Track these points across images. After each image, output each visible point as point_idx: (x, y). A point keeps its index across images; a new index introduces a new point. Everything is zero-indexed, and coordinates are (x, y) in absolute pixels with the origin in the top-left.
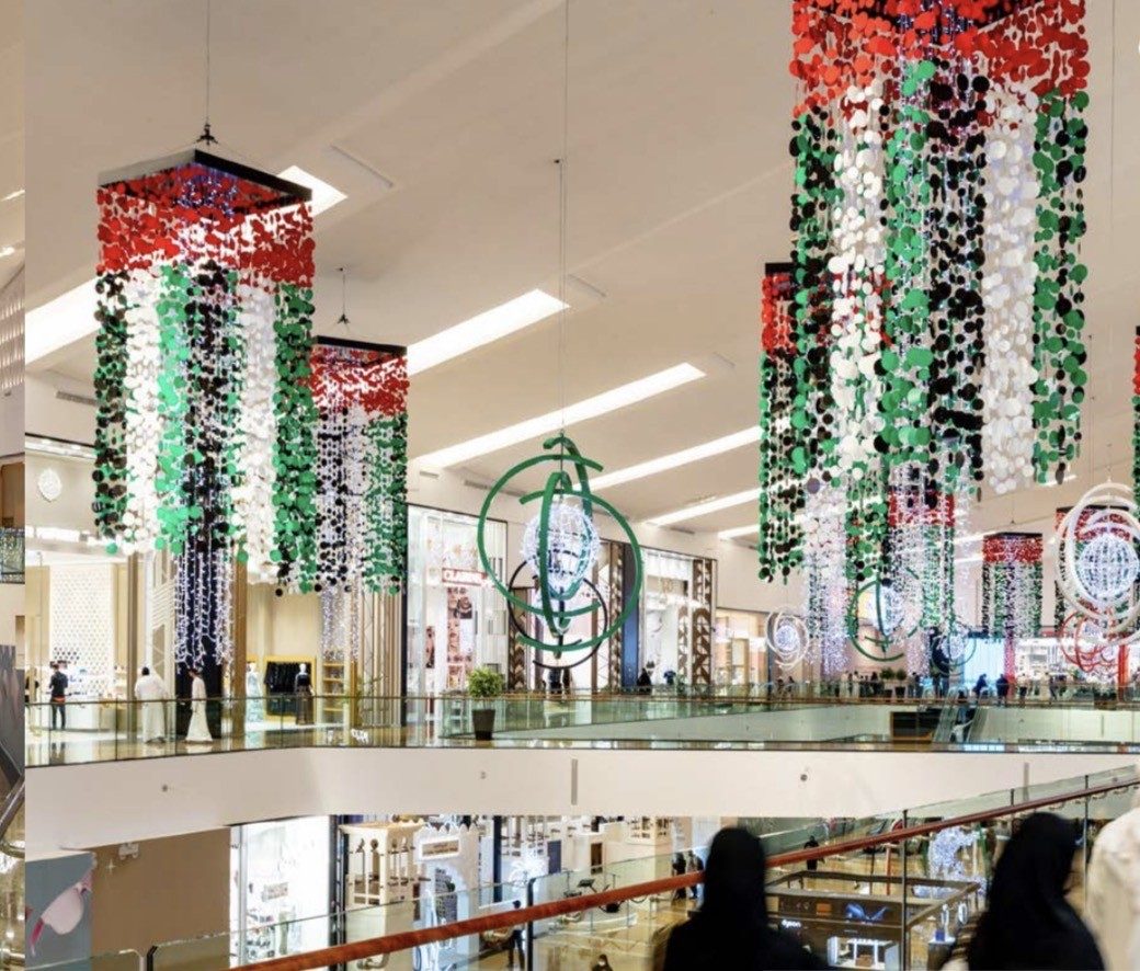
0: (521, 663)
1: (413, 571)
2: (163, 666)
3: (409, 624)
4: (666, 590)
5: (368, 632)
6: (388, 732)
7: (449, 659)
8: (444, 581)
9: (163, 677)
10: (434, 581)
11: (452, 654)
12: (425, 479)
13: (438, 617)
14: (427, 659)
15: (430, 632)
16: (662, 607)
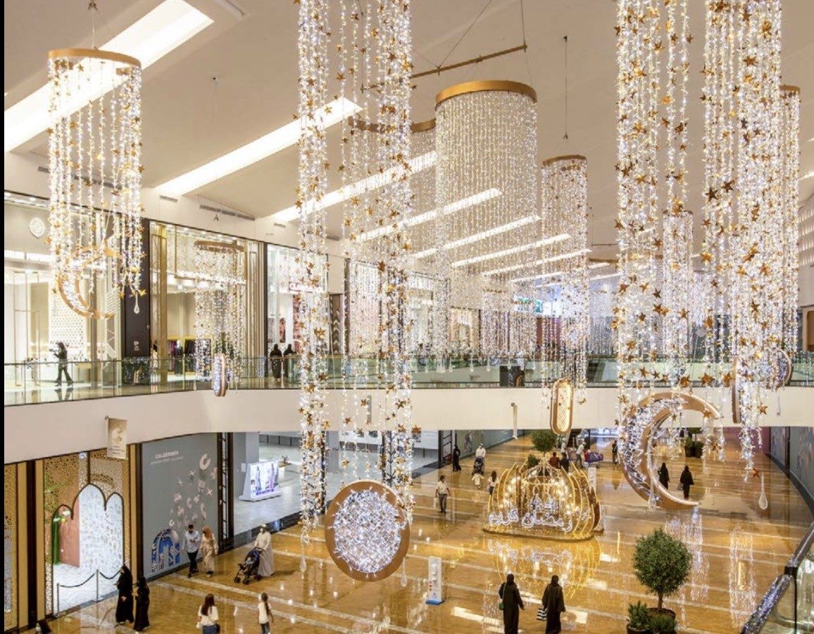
0: (337, 338)
1: (271, 283)
2: (113, 340)
3: (269, 317)
4: (421, 296)
5: (243, 321)
6: (257, 380)
7: (294, 337)
8: (290, 289)
9: (113, 348)
10: (284, 290)
11: (296, 334)
12: (277, 228)
13: (287, 313)
14: (281, 337)
15: (282, 321)
16: (419, 306)
